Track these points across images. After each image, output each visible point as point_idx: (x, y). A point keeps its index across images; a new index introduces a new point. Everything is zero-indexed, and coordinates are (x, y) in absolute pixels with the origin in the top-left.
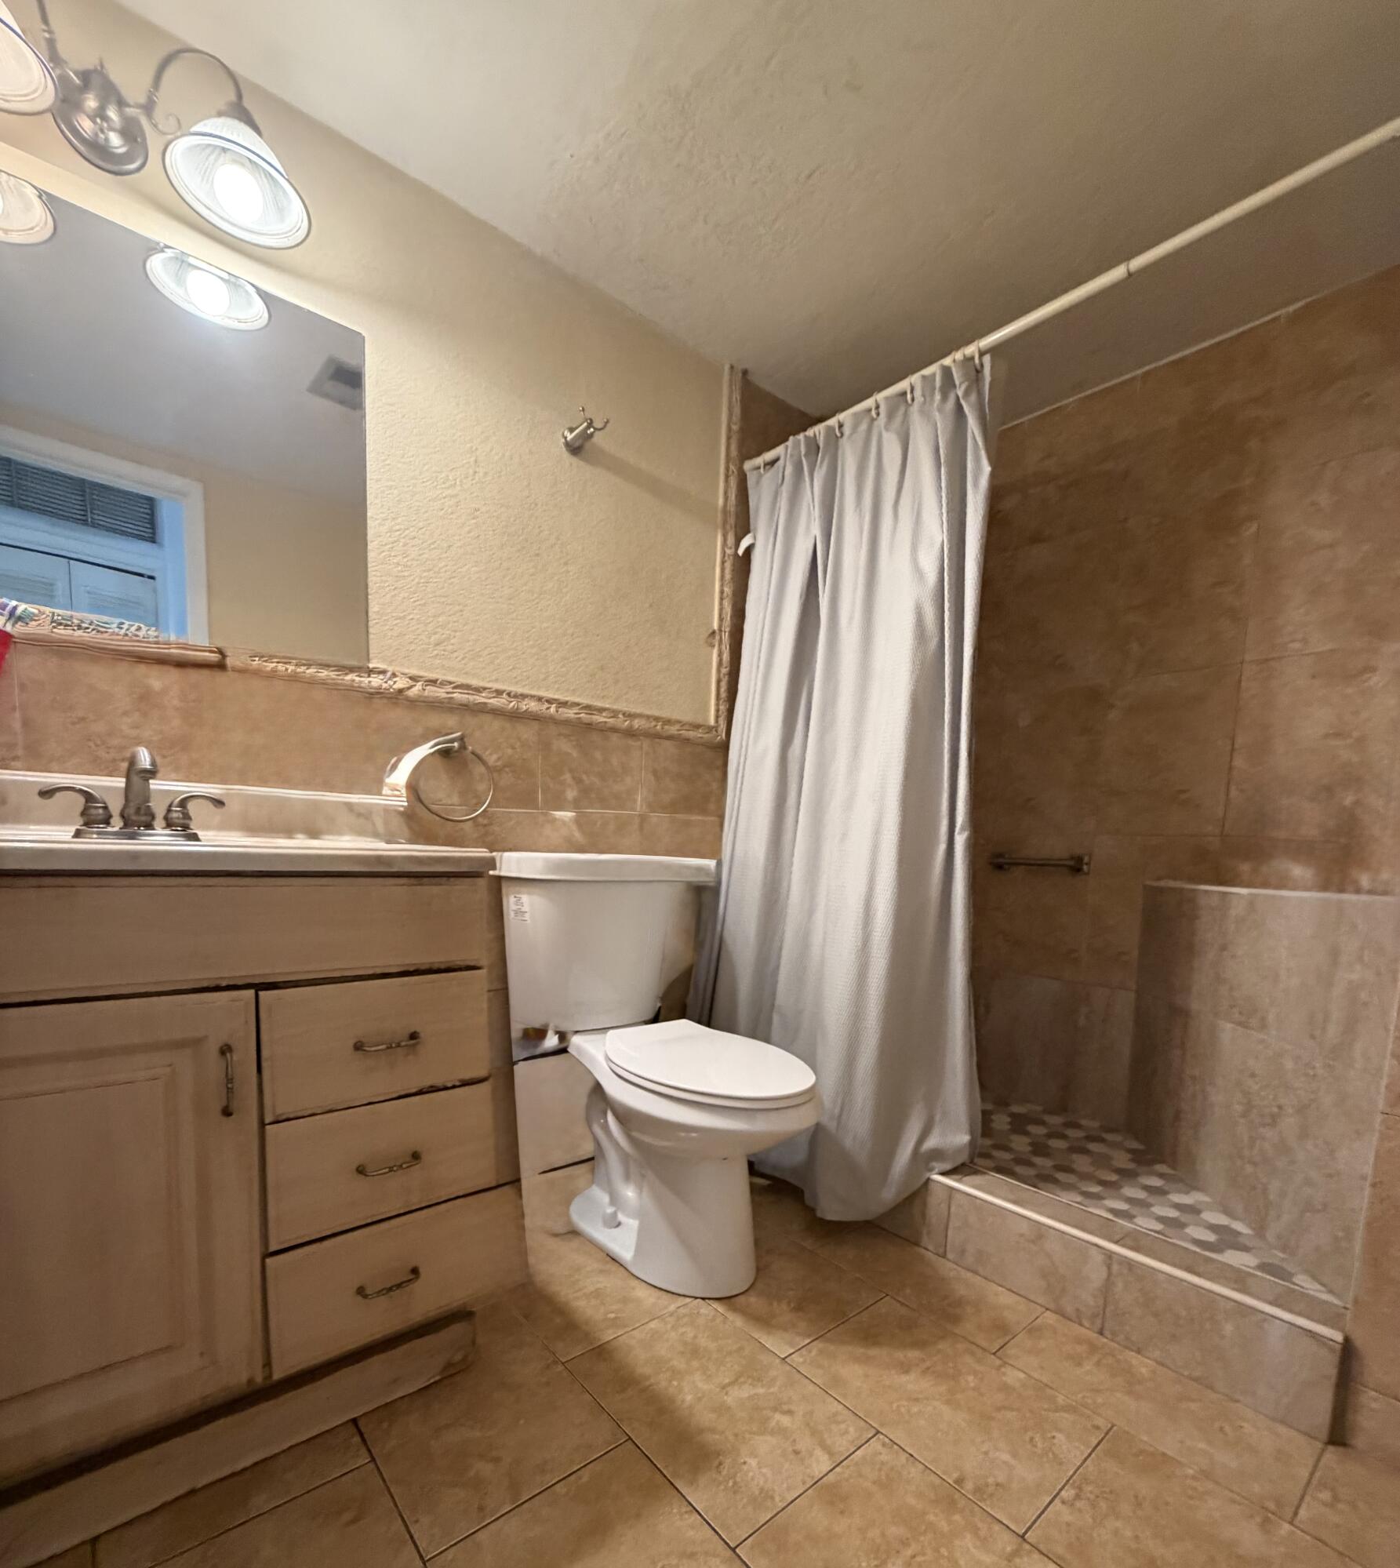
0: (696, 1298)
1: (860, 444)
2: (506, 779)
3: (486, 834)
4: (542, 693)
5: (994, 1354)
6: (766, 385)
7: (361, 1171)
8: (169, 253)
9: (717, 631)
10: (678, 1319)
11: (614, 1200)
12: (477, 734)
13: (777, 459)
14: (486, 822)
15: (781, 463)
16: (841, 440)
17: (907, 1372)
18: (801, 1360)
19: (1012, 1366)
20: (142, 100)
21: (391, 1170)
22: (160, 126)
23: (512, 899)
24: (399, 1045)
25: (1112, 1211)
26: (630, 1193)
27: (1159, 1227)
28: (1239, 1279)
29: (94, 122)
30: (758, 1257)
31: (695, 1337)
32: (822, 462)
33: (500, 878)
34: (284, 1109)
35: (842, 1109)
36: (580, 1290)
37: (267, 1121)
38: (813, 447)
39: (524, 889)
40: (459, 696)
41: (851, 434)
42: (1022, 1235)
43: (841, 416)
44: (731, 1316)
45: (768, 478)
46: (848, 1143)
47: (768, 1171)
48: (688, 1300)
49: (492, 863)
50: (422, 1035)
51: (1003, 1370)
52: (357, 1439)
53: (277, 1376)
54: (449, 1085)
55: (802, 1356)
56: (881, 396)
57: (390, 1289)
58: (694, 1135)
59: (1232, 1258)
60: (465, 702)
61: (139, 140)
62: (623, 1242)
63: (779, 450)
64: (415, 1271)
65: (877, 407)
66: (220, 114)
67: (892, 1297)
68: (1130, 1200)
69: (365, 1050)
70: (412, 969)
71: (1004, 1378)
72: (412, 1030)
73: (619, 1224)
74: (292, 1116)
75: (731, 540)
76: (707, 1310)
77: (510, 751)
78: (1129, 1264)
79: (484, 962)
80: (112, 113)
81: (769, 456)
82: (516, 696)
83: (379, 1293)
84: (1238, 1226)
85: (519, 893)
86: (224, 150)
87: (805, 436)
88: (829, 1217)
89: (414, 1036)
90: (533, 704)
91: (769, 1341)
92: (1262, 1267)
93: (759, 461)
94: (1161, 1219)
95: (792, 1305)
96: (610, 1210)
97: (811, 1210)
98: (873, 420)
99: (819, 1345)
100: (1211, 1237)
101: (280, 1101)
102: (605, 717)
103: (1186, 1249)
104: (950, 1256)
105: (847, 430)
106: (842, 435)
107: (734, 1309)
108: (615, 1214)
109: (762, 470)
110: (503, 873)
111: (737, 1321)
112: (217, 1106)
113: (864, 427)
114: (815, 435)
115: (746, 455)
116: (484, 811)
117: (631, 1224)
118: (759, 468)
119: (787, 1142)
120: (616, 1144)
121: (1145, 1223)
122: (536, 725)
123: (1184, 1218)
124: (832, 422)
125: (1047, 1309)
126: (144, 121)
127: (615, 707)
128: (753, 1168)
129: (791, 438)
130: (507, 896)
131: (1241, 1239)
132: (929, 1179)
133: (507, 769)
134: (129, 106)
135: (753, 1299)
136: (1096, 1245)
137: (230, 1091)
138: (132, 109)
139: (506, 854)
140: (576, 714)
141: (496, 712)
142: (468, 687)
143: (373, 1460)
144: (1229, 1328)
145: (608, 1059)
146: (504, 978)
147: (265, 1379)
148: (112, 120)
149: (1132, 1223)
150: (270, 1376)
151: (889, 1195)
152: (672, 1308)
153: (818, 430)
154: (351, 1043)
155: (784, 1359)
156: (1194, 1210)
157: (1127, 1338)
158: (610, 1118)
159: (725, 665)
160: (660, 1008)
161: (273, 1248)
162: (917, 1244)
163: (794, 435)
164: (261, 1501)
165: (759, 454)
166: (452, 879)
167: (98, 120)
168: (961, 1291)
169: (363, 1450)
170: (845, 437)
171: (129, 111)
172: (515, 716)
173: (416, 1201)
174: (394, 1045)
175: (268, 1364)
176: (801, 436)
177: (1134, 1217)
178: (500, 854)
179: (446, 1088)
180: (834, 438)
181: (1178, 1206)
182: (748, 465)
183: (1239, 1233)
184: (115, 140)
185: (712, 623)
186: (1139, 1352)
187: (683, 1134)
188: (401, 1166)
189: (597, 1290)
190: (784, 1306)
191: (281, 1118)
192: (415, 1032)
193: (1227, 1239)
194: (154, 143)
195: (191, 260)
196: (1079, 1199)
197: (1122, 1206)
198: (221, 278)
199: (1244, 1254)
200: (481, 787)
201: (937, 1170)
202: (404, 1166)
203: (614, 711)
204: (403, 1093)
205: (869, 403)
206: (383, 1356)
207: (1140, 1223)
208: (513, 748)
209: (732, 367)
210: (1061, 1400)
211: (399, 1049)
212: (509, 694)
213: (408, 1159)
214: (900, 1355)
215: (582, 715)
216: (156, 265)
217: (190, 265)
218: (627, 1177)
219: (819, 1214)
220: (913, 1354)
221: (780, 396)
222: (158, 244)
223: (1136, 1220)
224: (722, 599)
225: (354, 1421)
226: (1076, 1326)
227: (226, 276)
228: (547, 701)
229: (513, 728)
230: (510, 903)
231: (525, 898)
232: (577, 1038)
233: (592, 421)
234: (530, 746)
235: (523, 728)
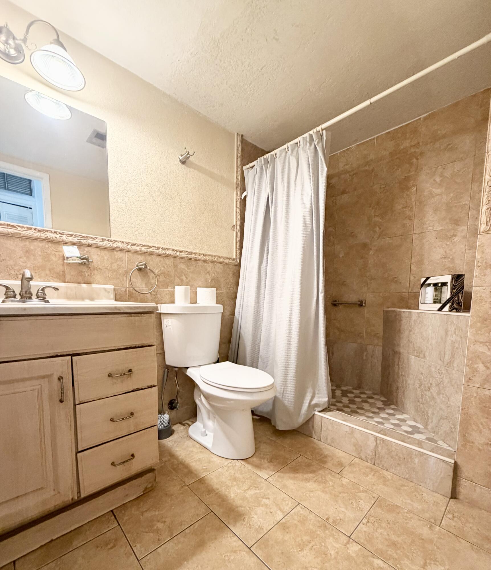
0: (235, 460)
1: (283, 160)
2: (162, 279)
3: (155, 298)
4: (173, 248)
5: (338, 474)
6: (249, 140)
7: (112, 420)
8: (33, 92)
9: (235, 226)
10: (228, 467)
11: (205, 426)
12: (151, 262)
13: (254, 166)
14: (155, 294)
15: (255, 167)
16: (276, 159)
17: (308, 482)
18: (272, 480)
19: (345, 477)
20: (22, 38)
21: (123, 419)
22: (29, 47)
23: (165, 321)
24: (125, 374)
25: (377, 422)
26: (210, 423)
27: (392, 427)
28: (420, 444)
29: (5, 45)
30: (256, 444)
31: (235, 474)
32: (270, 167)
33: (160, 313)
34: (83, 399)
35: (283, 391)
36: (193, 459)
37: (76, 404)
38: (267, 162)
39: (170, 317)
40: (144, 249)
41: (279, 157)
42: (346, 432)
43: (276, 151)
44: (247, 465)
45: (252, 172)
46: (286, 402)
47: (258, 414)
48: (232, 460)
49: (157, 308)
50: (133, 371)
51: (342, 479)
52: (113, 517)
53: (83, 496)
54: (144, 388)
55: (272, 478)
56: (289, 144)
57: (124, 462)
58: (232, 402)
59: (417, 436)
60: (146, 251)
61: (21, 52)
62: (208, 441)
63: (255, 163)
64: (133, 455)
65: (288, 148)
66: (51, 43)
67: (303, 456)
68: (382, 418)
69: (113, 377)
70: (129, 347)
71: (342, 482)
72: (129, 369)
73: (207, 435)
74: (86, 401)
75: (239, 194)
76: (238, 463)
77: (163, 268)
78: (383, 440)
79: (155, 344)
80: (11, 42)
81: (251, 164)
82: (164, 249)
83: (120, 464)
84: (419, 425)
85: (168, 318)
86: (53, 56)
87: (264, 158)
88: (280, 429)
89: (130, 371)
90: (171, 252)
91: (261, 474)
92: (428, 439)
93: (248, 166)
94: (393, 424)
95: (269, 460)
96: (203, 430)
97: (274, 427)
98: (286, 152)
99: (278, 474)
100: (410, 430)
101: (81, 396)
102: (197, 256)
103: (401, 434)
104: (322, 440)
105: (278, 156)
106: (276, 157)
107: (249, 463)
108: (205, 431)
109: (249, 169)
110: (162, 312)
111: (249, 467)
112: (58, 399)
113: (284, 154)
114: (267, 158)
115: (243, 164)
116: (154, 289)
117: (211, 435)
118: (248, 169)
119: (265, 403)
120: (206, 407)
121: (388, 426)
122: (172, 259)
123: (401, 423)
124: (273, 153)
125: (356, 457)
126: (23, 45)
127: (200, 252)
128: (253, 413)
129: (259, 158)
130: (163, 320)
131: (420, 430)
132: (314, 414)
133: (162, 275)
134: (17, 39)
135: (254, 459)
136: (371, 434)
137: (62, 393)
138: (19, 41)
139: (163, 305)
140: (186, 255)
141: (158, 255)
142: (147, 246)
143: (119, 525)
144: (416, 461)
145: (201, 376)
146: (163, 349)
147: (78, 498)
148: (11, 44)
149: (384, 426)
150: (80, 496)
151: (301, 420)
152: (226, 464)
153: (268, 156)
154: (107, 374)
155: (266, 480)
156: (404, 420)
157: (383, 466)
158: (202, 397)
159: (238, 237)
160: (219, 358)
161: (80, 450)
162: (311, 437)
163: (260, 157)
164: (77, 543)
165: (248, 164)
166: (142, 314)
168: (326, 452)
169: (116, 521)
170: (277, 158)
171: (17, 42)
172: (164, 256)
173: (132, 430)
174: (123, 374)
175: (79, 492)
176: (262, 158)
177: (384, 424)
178: (160, 305)
179: (142, 389)
180: (274, 158)
181: (398, 419)
182: (244, 168)
183: (419, 428)
184: (13, 52)
185: (234, 222)
186: (387, 470)
187: (228, 402)
188: (127, 418)
189: (199, 459)
190: (266, 461)
191: (82, 402)
192: (131, 369)
193: (415, 430)
194: (27, 53)
195: (42, 95)
196: (366, 418)
197: (381, 420)
198: (54, 102)
199: (421, 435)
200: (153, 281)
201: (317, 411)
202: (128, 418)
203: (200, 254)
204: (126, 391)
205: (285, 146)
206: (121, 487)
207: (386, 426)
208: (164, 267)
209: (238, 134)
210: (361, 488)
211: (125, 376)
212: (162, 248)
213: (130, 415)
214: (306, 476)
215: (188, 255)
216: (30, 98)
217: (41, 97)
218: (209, 418)
219: (277, 428)
220: (311, 475)
221: (255, 144)
222: (30, 89)
223: (384, 425)
224: (236, 214)
225: (112, 511)
226: (366, 463)
228: (176, 250)
229: (164, 260)
230: (164, 322)
231: (170, 320)
232: (189, 370)
233: (189, 153)
234: (170, 267)
235: (167, 260)
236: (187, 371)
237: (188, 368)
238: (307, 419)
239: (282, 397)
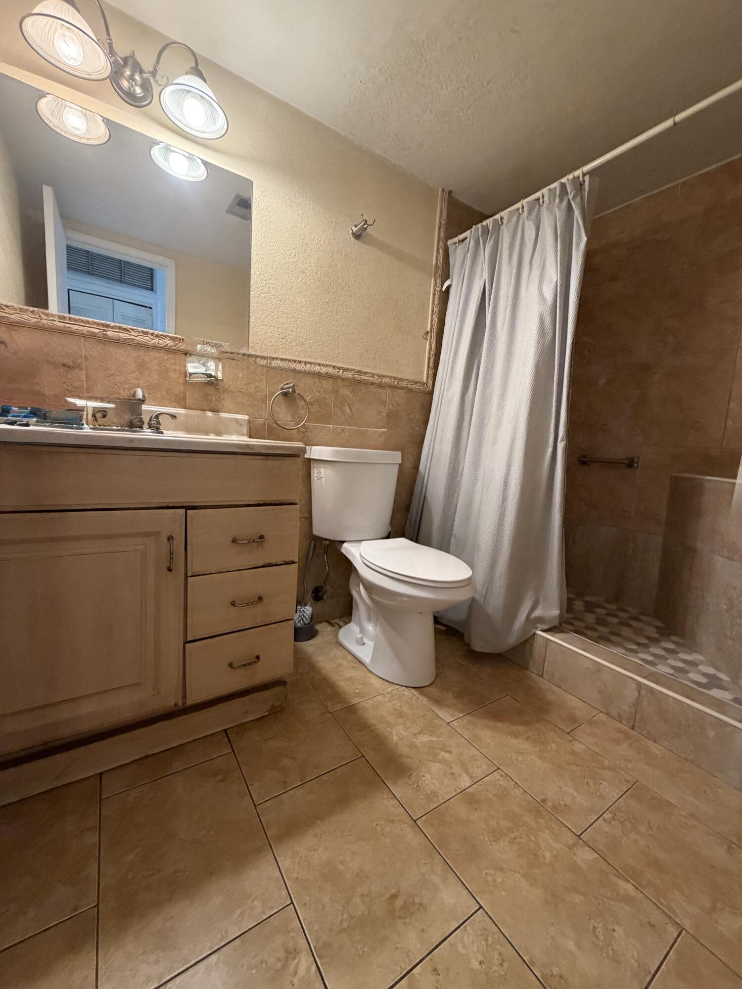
0: (402, 686)
1: (512, 228)
2: (314, 409)
3: (304, 436)
4: (334, 364)
5: (568, 733)
6: (461, 199)
7: (233, 604)
8: (162, 145)
9: (430, 332)
10: (392, 696)
11: (362, 631)
12: (302, 385)
13: (466, 238)
14: (304, 430)
15: (467, 241)
16: (501, 227)
17: (516, 737)
18: (458, 725)
19: (579, 741)
20: (151, 69)
21: (247, 604)
22: (159, 82)
23: (315, 471)
24: (254, 541)
25: (643, 660)
26: (370, 628)
27: (672, 672)
28: (720, 705)
29: (129, 82)
31: (401, 706)
32: (490, 240)
33: (310, 460)
34: (198, 570)
35: (487, 592)
36: (342, 676)
37: (189, 575)
38: (486, 230)
39: (322, 466)
41: (507, 223)
42: (588, 669)
43: (502, 214)
44: (421, 698)
45: (461, 249)
46: (490, 610)
47: (445, 623)
48: (398, 687)
49: (304, 451)
50: (265, 537)
51: (573, 742)
52: (226, 739)
53: (189, 702)
54: (279, 563)
55: (458, 722)
56: (524, 202)
57: (245, 665)
58: (405, 599)
59: (715, 693)
61: (149, 89)
62: (365, 653)
63: (467, 233)
64: (258, 657)
65: (523, 207)
66: (187, 73)
67: (511, 696)
68: (654, 655)
69: (237, 543)
70: (262, 503)
71: (573, 747)
72: (261, 534)
73: (364, 644)
74: (200, 574)
75: (439, 282)
76: (408, 693)
77: (318, 394)
78: (652, 691)
79: (298, 501)
80: (137, 77)
81: (461, 237)
83: (240, 667)
84: (721, 675)
85: (320, 467)
86: (188, 92)
87: (482, 226)
88: (478, 649)
89: (262, 537)
90: (330, 370)
91: (441, 713)
92: (735, 700)
93: (456, 239)
94: (672, 667)
95: (455, 695)
96: (359, 636)
97: (468, 645)
98: (520, 215)
99: (468, 718)
100: (704, 680)
101: (195, 565)
102: (368, 377)
103: (687, 685)
104: (545, 677)
105: (505, 221)
106: (502, 223)
107: (424, 694)
108: (362, 638)
109: (457, 244)
110: (312, 457)
111: (424, 700)
112: (165, 565)
113: (515, 218)
114: (487, 224)
115: (449, 237)
116: (304, 424)
117: (370, 644)
118: (456, 243)
119: (455, 607)
120: (365, 602)
121: (663, 669)
122: (331, 381)
123: (687, 668)
124: (497, 217)
125: (601, 712)
126: (152, 79)
127: (373, 372)
128: (436, 620)
129: (474, 226)
130: (313, 469)
131: (724, 684)
132: (535, 634)
133: (316, 403)
134: (145, 73)
136: (631, 678)
137: (171, 559)
138: (147, 75)
139: (314, 447)
140: (353, 375)
143: (233, 751)
144: (712, 734)
145: (361, 556)
146: (310, 511)
147: (183, 704)
148: (137, 80)
149: (657, 669)
150: (186, 703)
151: (512, 639)
152: (389, 690)
153: (489, 222)
154: (231, 539)
155: (448, 723)
156: (694, 664)
157: (649, 733)
158: (362, 587)
159: (432, 350)
160: (390, 531)
161: (189, 639)
162: (527, 669)
163: (476, 224)
164: (177, 766)
165: (456, 236)
166: (284, 458)
167: (131, 81)
168: (551, 697)
169: (229, 745)
170: (504, 225)
171: (145, 75)
172: (320, 376)
173: (259, 621)
174: (251, 541)
175: (184, 697)
176: (479, 225)
177: (656, 665)
178: (310, 447)
179: (277, 565)
180: (498, 226)
181: (684, 661)
182: (450, 242)
183: (721, 680)
184: (138, 90)
185: (427, 327)
186: (655, 741)
187: (399, 598)
188: (253, 603)
189: (350, 677)
190: (450, 695)
191: (196, 574)
192: (262, 535)
193: (714, 682)
194: (156, 90)
195: (172, 148)
196: (623, 651)
197: (650, 658)
198: (185, 156)
199: (723, 691)
200: (302, 412)
201: (539, 629)
202: (254, 603)
203: (372, 374)
204: (255, 566)
205: (519, 205)
206: (240, 700)
207: (660, 668)
208: (319, 392)
209: (443, 190)
210: (606, 763)
211: (255, 544)
213: (257, 600)
214: (514, 728)
215: (355, 376)
216: (156, 152)
217: (171, 150)
218: (369, 620)
219: (472, 648)
220: (521, 728)
221: (470, 204)
222: (157, 140)
223: (657, 667)
224: (432, 315)
225: (225, 731)
226: (618, 723)
227: (187, 155)
228: (338, 368)
229: (320, 381)
230: (315, 473)
231: (322, 470)
232: (345, 545)
233: (366, 221)
234: (328, 392)
235: (325, 382)
236: (341, 547)
237: (343, 542)
238: (523, 640)
239: (484, 602)
